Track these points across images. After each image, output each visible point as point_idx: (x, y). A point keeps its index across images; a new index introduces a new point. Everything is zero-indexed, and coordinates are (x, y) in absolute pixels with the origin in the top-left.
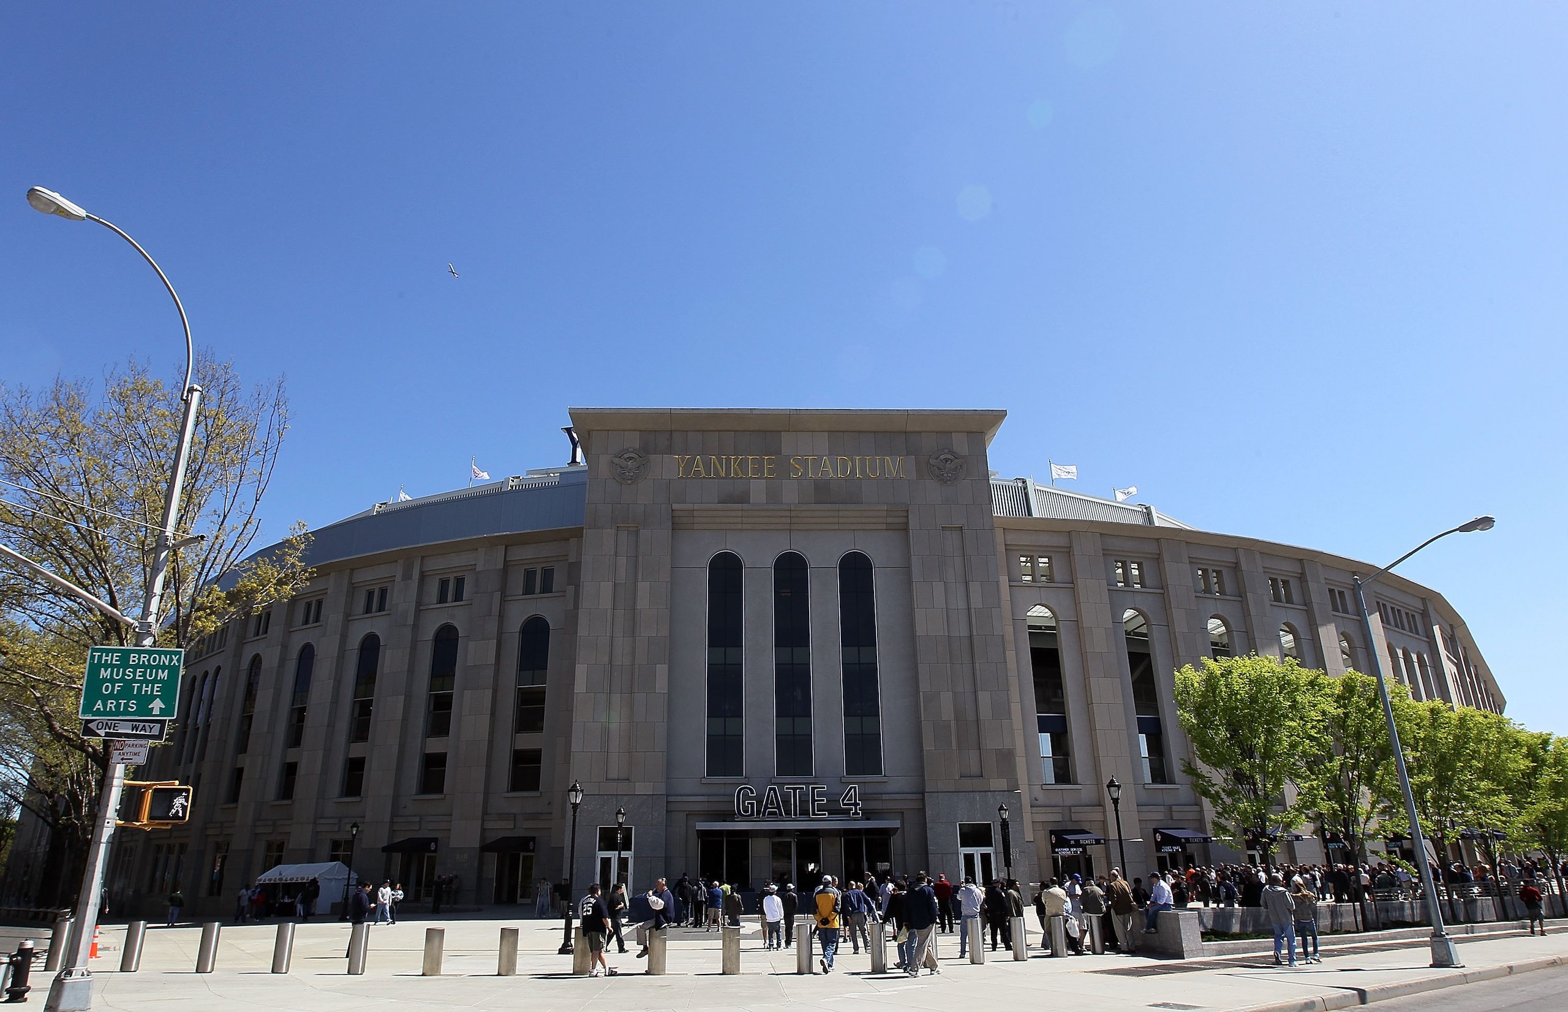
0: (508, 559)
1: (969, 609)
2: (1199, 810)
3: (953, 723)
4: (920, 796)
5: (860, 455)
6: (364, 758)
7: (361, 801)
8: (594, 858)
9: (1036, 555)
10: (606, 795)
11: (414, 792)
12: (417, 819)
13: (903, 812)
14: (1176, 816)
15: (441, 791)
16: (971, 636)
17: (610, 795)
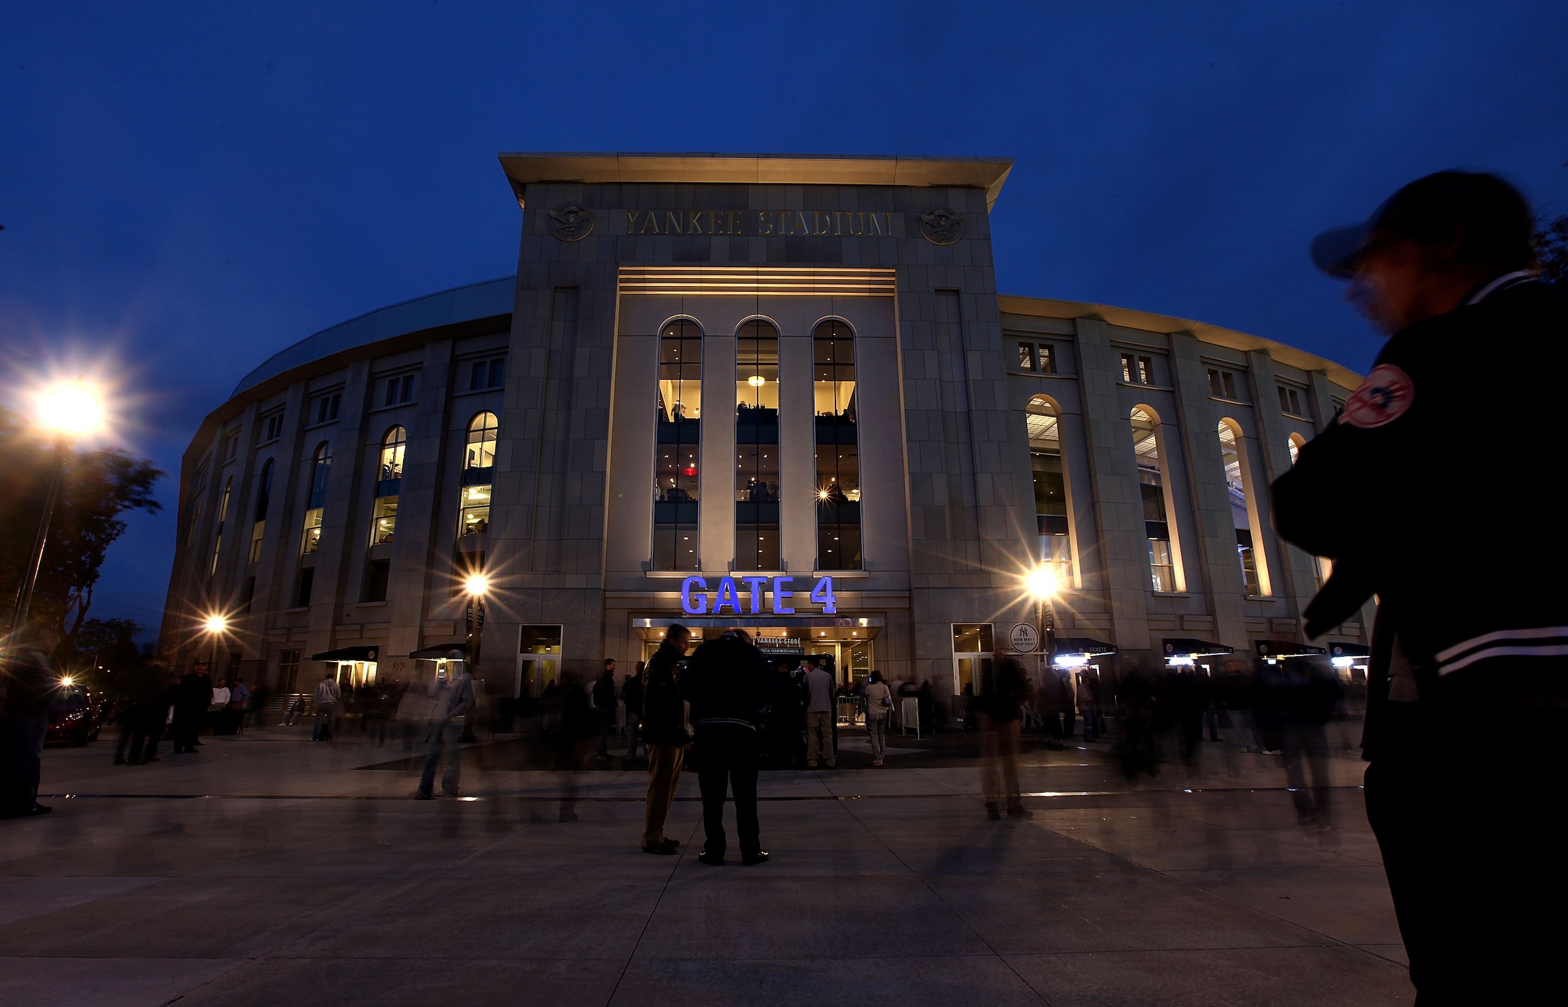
0: (456, 353)
1: (966, 381)
2: (1212, 620)
3: (947, 511)
4: (907, 594)
5: (840, 211)
6: (313, 568)
7: (308, 611)
8: (515, 660)
9: (1036, 346)
10: (530, 588)
11: (358, 600)
12: (358, 627)
13: (886, 612)
14: (1187, 626)
15: (383, 599)
16: (969, 411)
17: (534, 588)
